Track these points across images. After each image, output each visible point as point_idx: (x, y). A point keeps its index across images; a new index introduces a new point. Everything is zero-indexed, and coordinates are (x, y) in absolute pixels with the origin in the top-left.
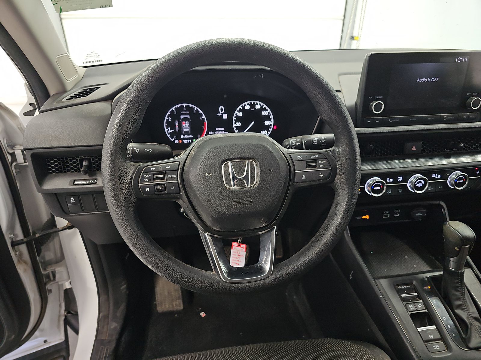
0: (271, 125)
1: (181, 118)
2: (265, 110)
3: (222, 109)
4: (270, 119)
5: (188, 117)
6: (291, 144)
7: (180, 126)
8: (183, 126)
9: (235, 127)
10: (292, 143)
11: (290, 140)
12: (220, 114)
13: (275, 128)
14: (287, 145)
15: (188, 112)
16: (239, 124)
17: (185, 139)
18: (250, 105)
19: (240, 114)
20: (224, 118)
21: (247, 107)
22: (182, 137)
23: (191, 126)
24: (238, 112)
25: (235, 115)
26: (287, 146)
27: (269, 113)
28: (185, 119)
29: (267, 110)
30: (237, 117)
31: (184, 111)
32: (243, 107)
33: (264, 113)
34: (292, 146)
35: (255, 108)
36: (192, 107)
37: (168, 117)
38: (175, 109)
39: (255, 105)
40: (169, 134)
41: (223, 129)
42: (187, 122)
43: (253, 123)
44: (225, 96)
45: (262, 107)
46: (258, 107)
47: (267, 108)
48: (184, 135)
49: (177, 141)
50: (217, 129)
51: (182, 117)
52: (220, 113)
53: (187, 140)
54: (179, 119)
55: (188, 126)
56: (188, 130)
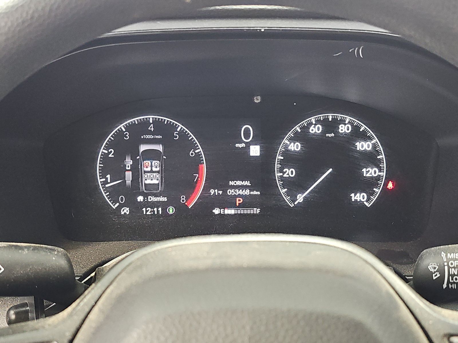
0: (379, 178)
1: (141, 151)
2: (365, 137)
3: (247, 132)
4: (376, 163)
5: (159, 148)
6: (446, 268)
7: (137, 171)
8: (145, 172)
9: (282, 178)
10: (449, 268)
11: (443, 254)
12: (243, 145)
13: (390, 185)
14: (433, 270)
15: (160, 137)
16: (290, 172)
17: (147, 204)
18: (325, 123)
19: (295, 147)
20: (252, 154)
21: (316, 130)
22: (140, 198)
23: (164, 172)
24: (292, 140)
25: (281, 148)
26: (432, 273)
27: (375, 146)
28: (150, 155)
29: (370, 138)
30: (287, 153)
31: (150, 133)
32: (305, 129)
33: (363, 146)
34: (449, 275)
35: (336, 133)
36: (169, 124)
37: (106, 148)
38: (127, 127)
39: (336, 123)
40: (106, 190)
41: (247, 183)
42: (156, 163)
43: (331, 170)
44: (257, 100)
45: (355, 129)
46: (344, 129)
47: (371, 133)
48: (145, 195)
49: (126, 211)
50: (231, 183)
51: (143, 148)
52: (241, 142)
53: (152, 208)
54: (134, 153)
55: (158, 172)
56: (155, 182)
